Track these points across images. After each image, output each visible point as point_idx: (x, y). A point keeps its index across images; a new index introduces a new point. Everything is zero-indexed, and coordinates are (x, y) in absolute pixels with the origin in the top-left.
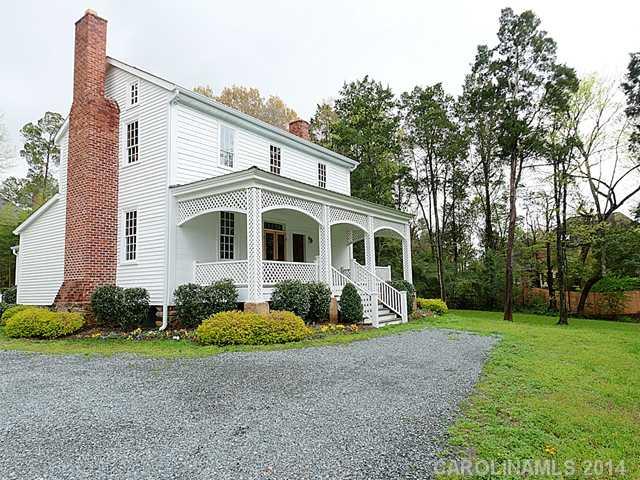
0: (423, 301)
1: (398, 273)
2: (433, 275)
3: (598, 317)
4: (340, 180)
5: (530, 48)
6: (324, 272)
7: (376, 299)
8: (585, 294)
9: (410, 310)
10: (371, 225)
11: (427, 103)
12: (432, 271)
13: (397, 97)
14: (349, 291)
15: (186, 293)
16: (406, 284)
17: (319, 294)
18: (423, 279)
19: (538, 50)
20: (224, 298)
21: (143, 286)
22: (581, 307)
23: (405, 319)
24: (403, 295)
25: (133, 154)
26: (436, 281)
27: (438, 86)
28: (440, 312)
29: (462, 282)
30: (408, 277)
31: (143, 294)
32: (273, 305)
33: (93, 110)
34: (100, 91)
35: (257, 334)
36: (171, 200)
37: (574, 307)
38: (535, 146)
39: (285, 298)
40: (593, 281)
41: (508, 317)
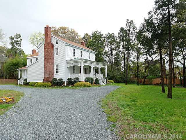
0: (109, 81)
1: (104, 75)
2: (111, 75)
3: (148, 84)
4: (93, 58)
5: (132, 28)
6: (92, 75)
7: (101, 80)
8: (145, 79)
9: (107, 82)
10: (100, 67)
11: (111, 36)
12: (111, 74)
13: (104, 36)
14: (97, 79)
15: (70, 79)
16: (106, 77)
17: (92, 79)
18: (109, 76)
19: (134, 28)
20: (77, 80)
21: (62, 78)
22: (144, 82)
23: (106, 84)
24: (106, 79)
25: (57, 54)
26: (112, 76)
27: (113, 33)
28: (112, 83)
29: (118, 77)
30: (106, 76)
31: (62, 79)
32: (85, 81)
33: (50, 45)
34: (50, 41)
35: (84, 86)
36: (66, 63)
37: (142, 82)
38: (133, 49)
39: (87, 80)
40: (146, 76)
41: (126, 84)
